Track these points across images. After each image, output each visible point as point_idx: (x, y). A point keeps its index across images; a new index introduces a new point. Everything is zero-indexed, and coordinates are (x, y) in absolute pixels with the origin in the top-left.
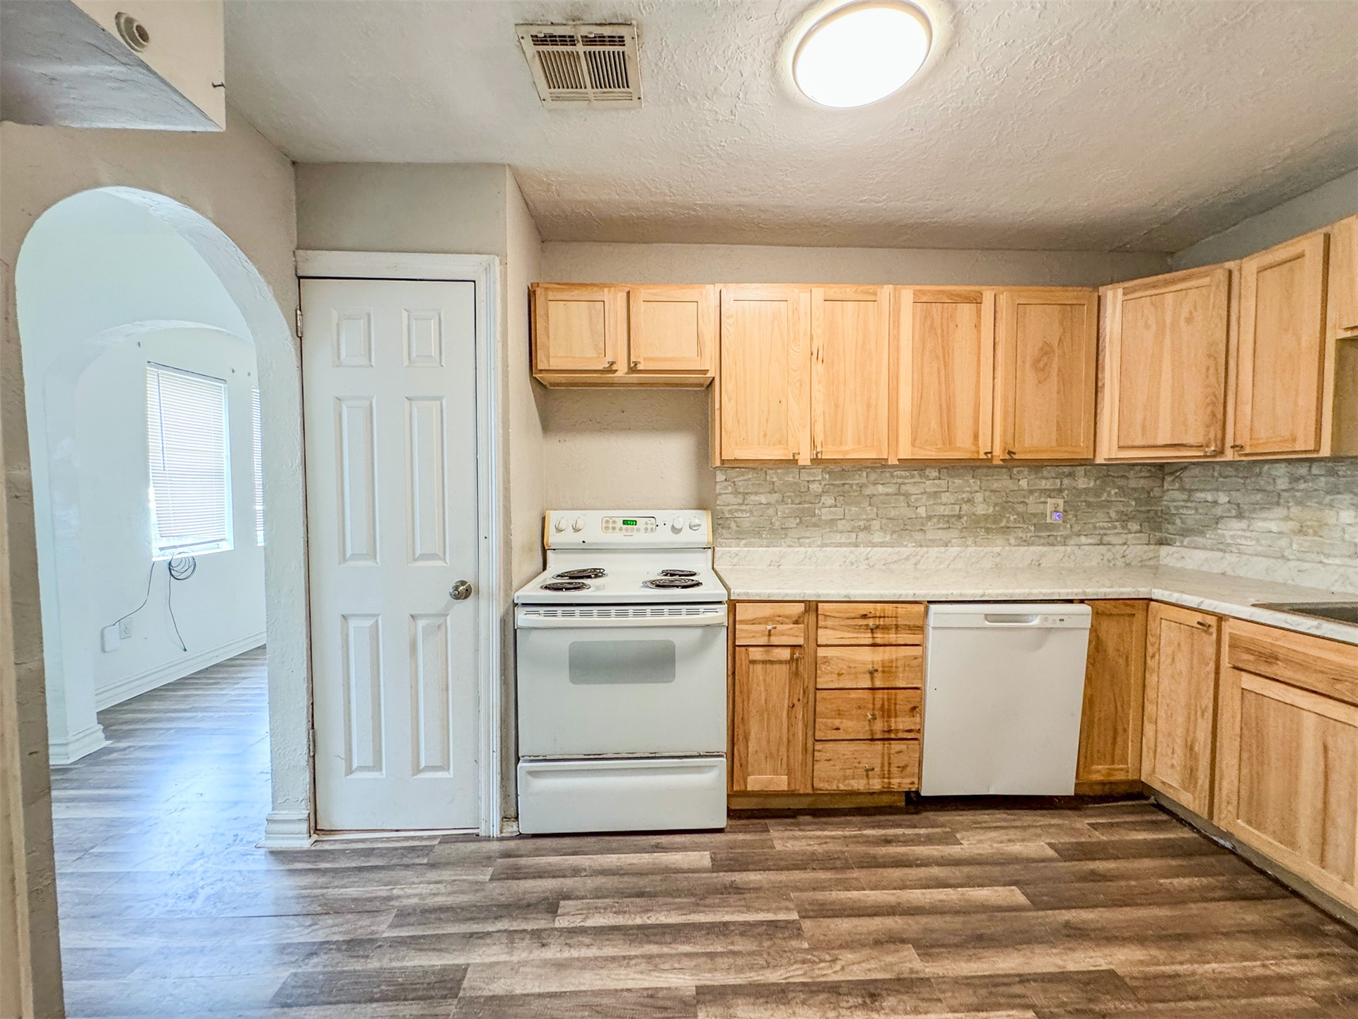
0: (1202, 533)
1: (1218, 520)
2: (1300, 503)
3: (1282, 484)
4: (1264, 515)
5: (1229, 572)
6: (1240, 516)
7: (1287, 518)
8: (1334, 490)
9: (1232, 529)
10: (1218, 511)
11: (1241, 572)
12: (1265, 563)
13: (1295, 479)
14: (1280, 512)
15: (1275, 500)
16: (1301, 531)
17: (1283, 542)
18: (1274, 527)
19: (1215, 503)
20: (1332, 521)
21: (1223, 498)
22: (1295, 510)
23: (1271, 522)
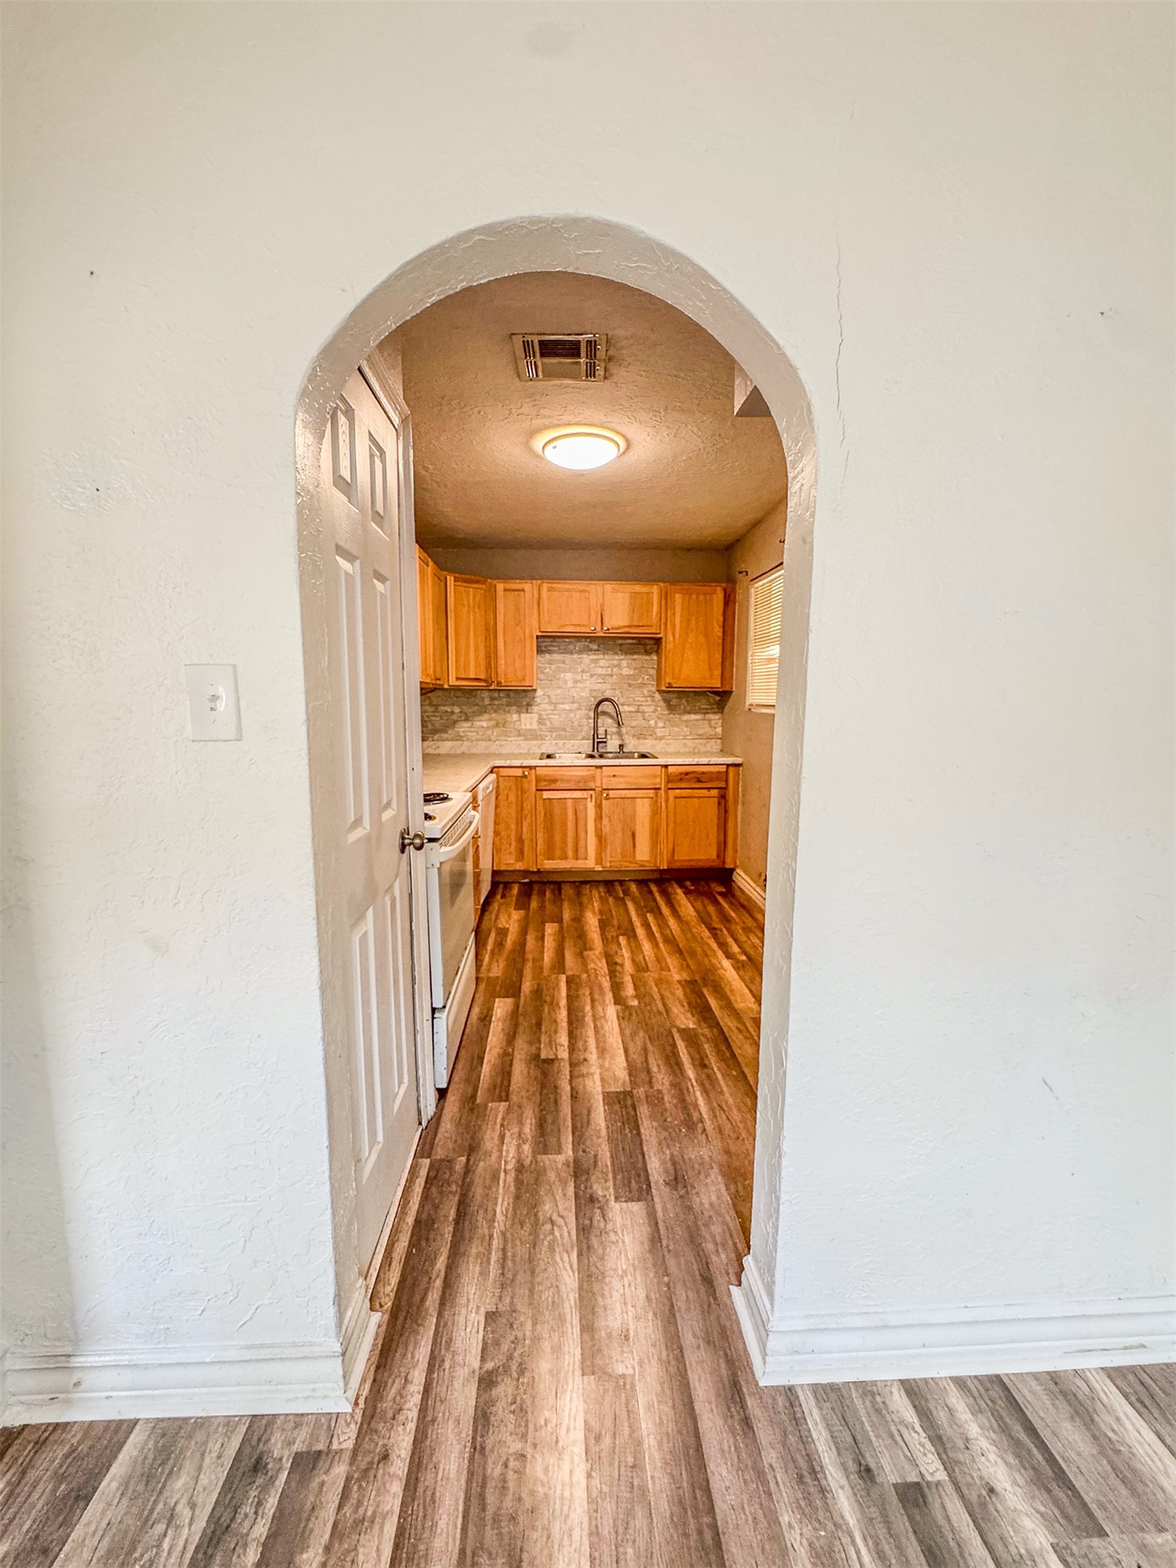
0: (446, 732)
1: (455, 722)
2: (495, 712)
3: (487, 702)
4: (480, 718)
5: (467, 752)
6: (467, 720)
7: (491, 719)
8: (509, 705)
9: (463, 727)
10: (455, 717)
11: (474, 751)
12: (484, 744)
13: (492, 699)
14: (486, 716)
15: (483, 710)
16: (497, 725)
17: (489, 732)
18: (484, 724)
19: (452, 712)
20: (510, 720)
21: (457, 710)
22: (494, 715)
23: (483, 722)
